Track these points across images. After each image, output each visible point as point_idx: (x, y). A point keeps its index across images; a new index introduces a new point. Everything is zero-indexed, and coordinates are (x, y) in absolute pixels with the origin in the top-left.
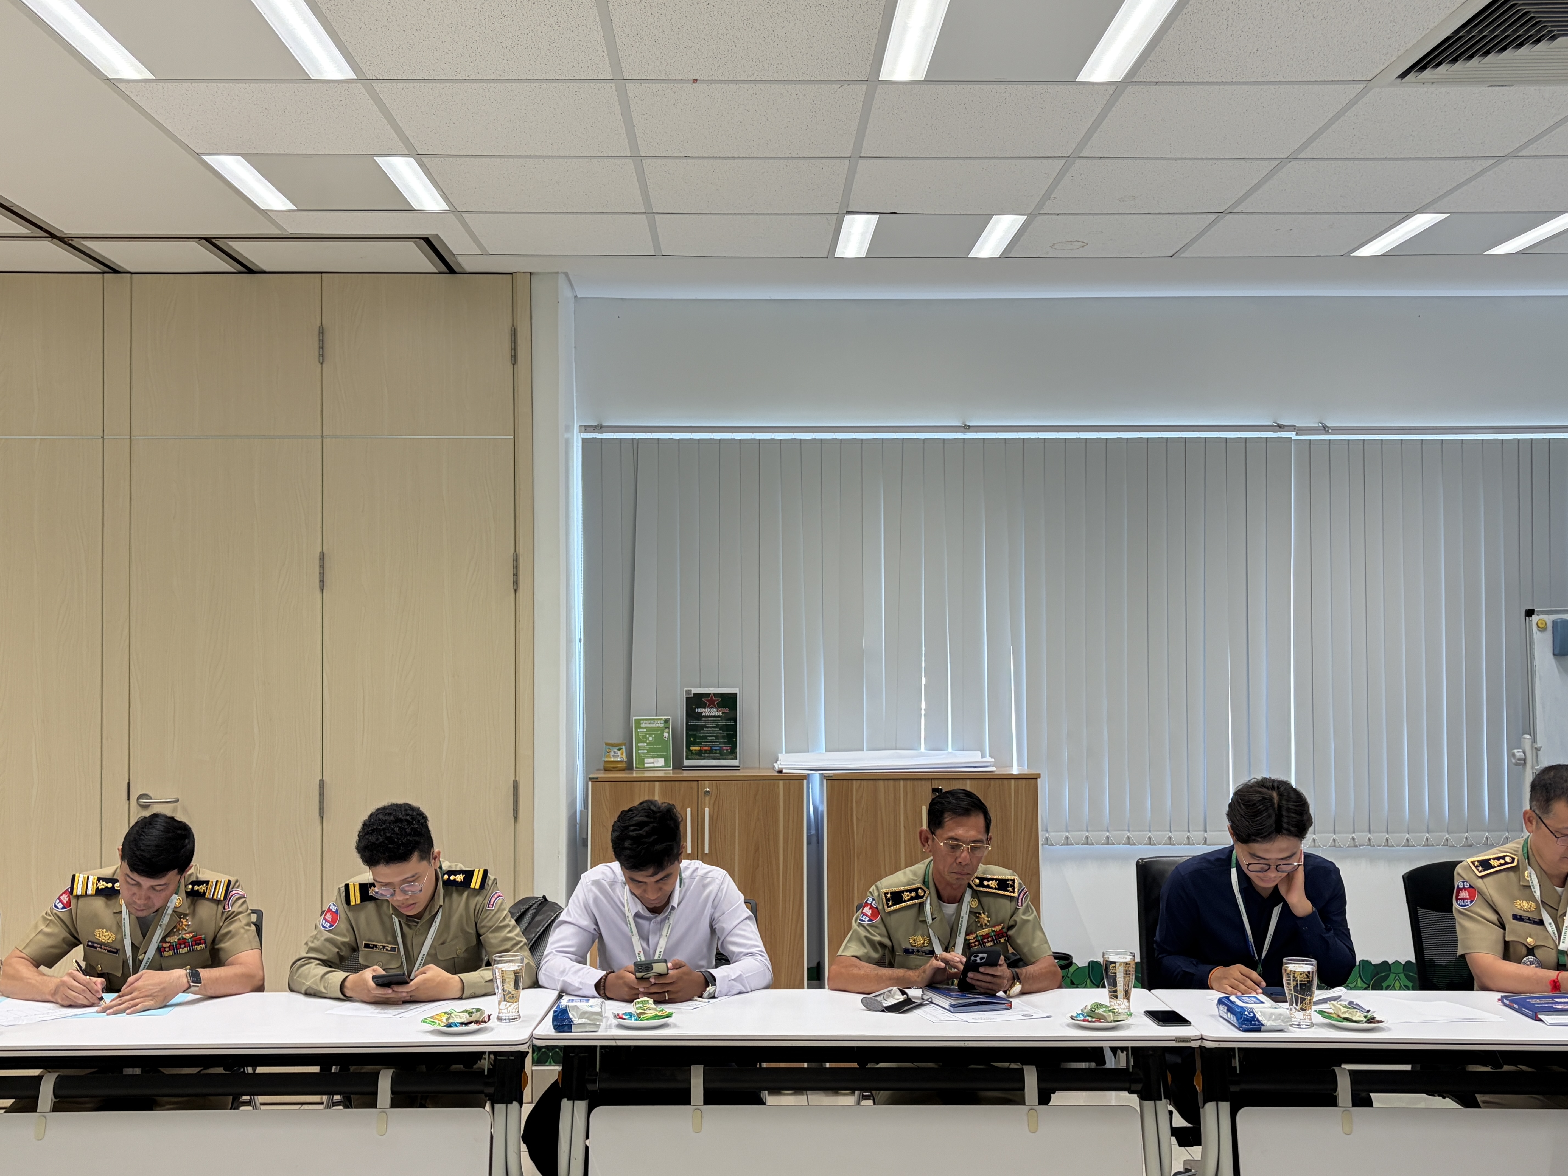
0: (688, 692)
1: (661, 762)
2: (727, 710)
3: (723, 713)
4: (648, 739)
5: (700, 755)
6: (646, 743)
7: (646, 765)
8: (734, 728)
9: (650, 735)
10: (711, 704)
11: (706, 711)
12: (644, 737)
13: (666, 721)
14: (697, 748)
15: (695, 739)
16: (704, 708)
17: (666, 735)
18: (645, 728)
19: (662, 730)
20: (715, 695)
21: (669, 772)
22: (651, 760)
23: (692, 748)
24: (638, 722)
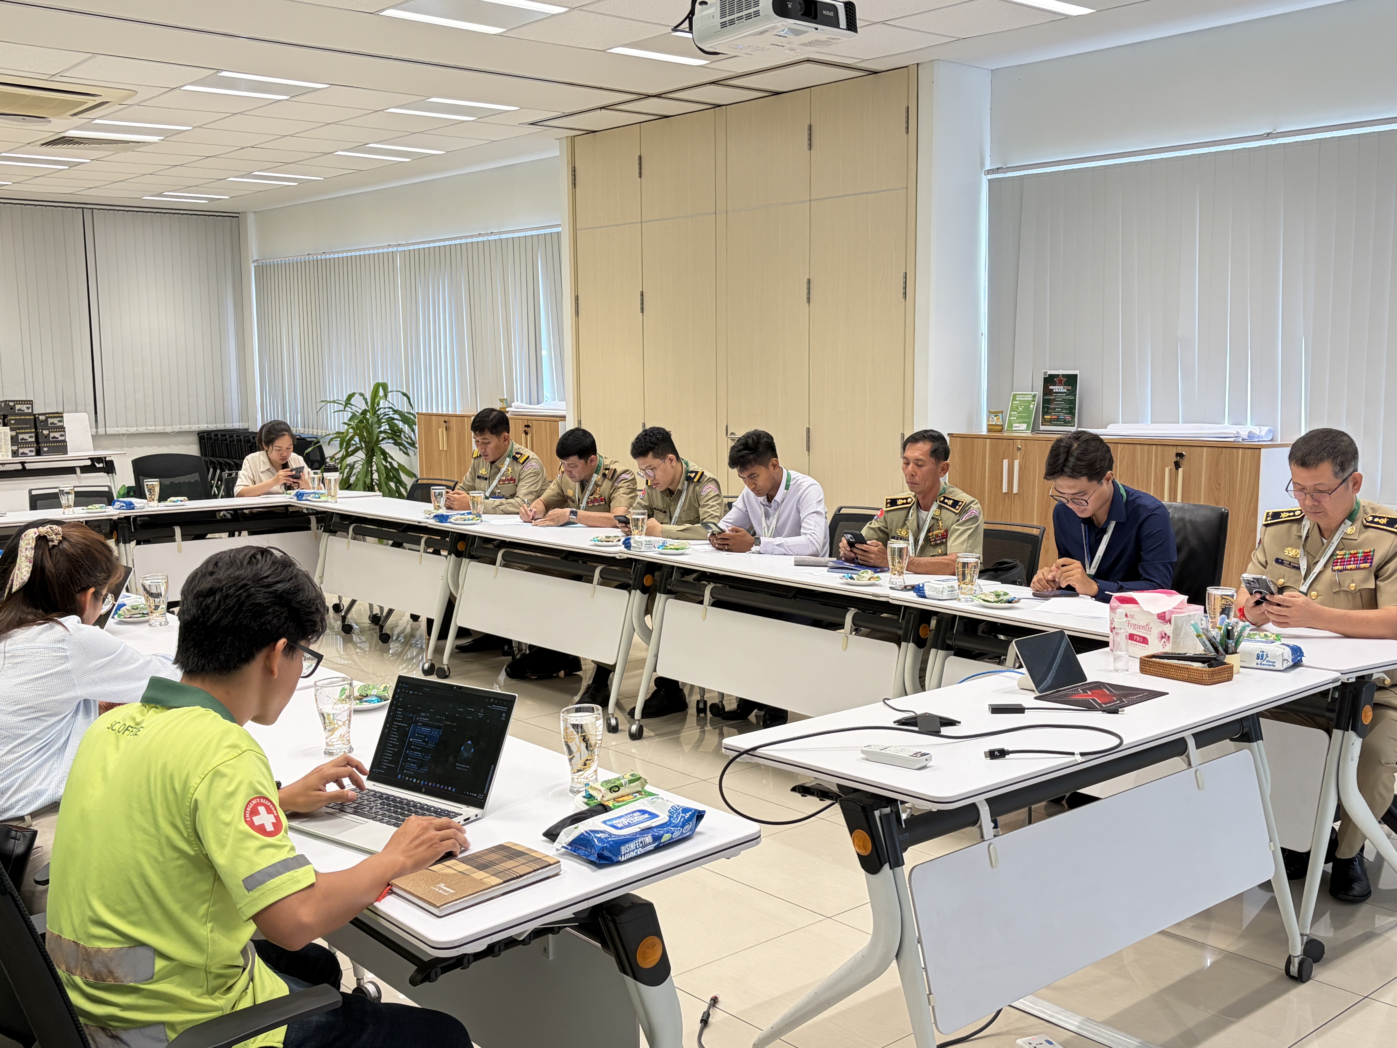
0: (1045, 373)
1: (1024, 426)
2: (1070, 388)
3: (1067, 390)
4: (1018, 408)
5: (1051, 422)
6: (1016, 411)
7: (1014, 429)
8: (1073, 402)
9: (1021, 406)
10: (1060, 383)
11: (1056, 388)
12: (1017, 407)
13: (1034, 396)
14: (1049, 417)
15: (1047, 411)
16: (1055, 386)
17: (1032, 406)
18: (1019, 400)
19: (1029, 402)
20: (1063, 375)
21: (1029, 434)
22: (1018, 425)
23: (1046, 417)
24: (1015, 396)
